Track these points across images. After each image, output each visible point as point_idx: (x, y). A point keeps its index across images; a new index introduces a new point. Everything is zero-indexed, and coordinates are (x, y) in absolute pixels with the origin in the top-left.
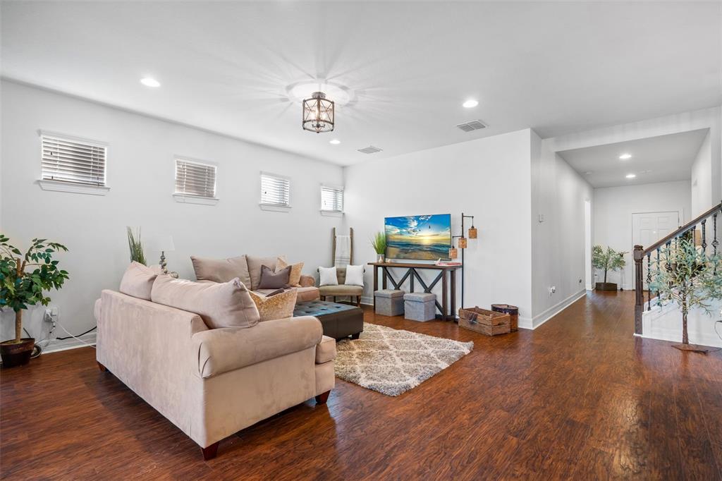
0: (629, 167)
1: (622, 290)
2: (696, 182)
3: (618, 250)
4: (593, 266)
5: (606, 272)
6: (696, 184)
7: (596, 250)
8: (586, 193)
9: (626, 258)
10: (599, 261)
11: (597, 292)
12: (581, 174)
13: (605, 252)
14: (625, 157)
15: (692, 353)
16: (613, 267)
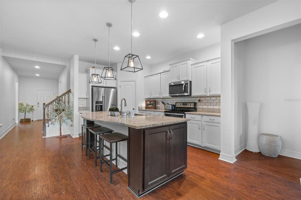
0: (37, 71)
1: (32, 121)
2: (61, 81)
3: (31, 104)
4: (19, 112)
5: (25, 114)
6: (60, 82)
7: (21, 105)
8: (16, 79)
9: (34, 108)
10: (22, 109)
11: (21, 123)
12: (14, 70)
13: (25, 105)
14: (37, 67)
15: (63, 138)
16: (29, 112)
